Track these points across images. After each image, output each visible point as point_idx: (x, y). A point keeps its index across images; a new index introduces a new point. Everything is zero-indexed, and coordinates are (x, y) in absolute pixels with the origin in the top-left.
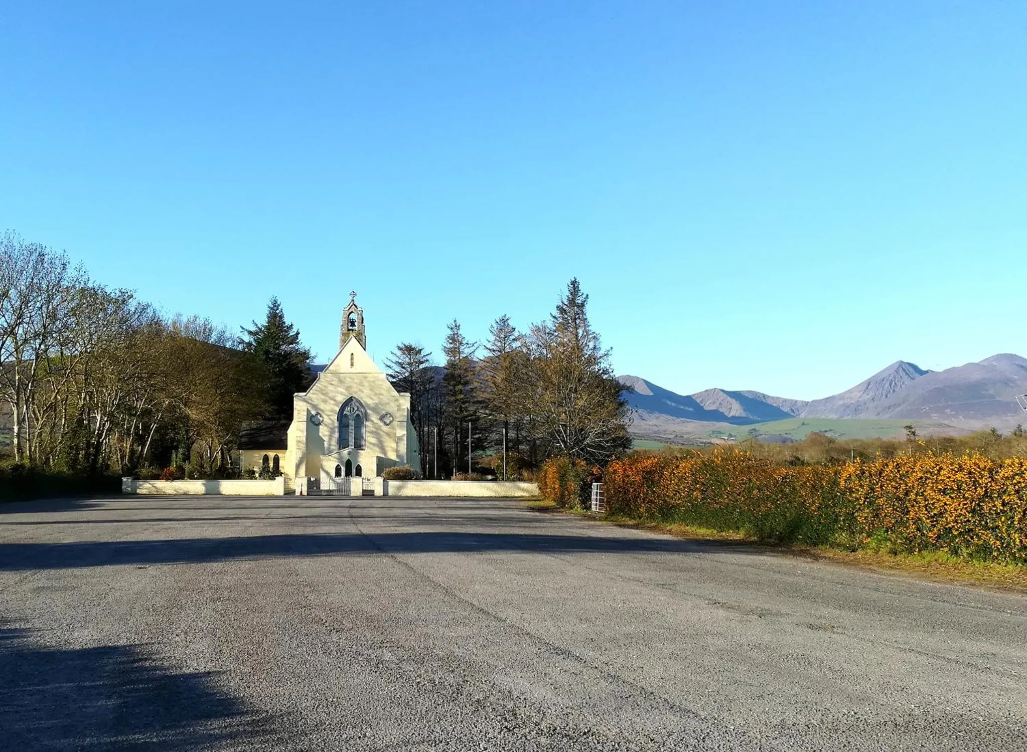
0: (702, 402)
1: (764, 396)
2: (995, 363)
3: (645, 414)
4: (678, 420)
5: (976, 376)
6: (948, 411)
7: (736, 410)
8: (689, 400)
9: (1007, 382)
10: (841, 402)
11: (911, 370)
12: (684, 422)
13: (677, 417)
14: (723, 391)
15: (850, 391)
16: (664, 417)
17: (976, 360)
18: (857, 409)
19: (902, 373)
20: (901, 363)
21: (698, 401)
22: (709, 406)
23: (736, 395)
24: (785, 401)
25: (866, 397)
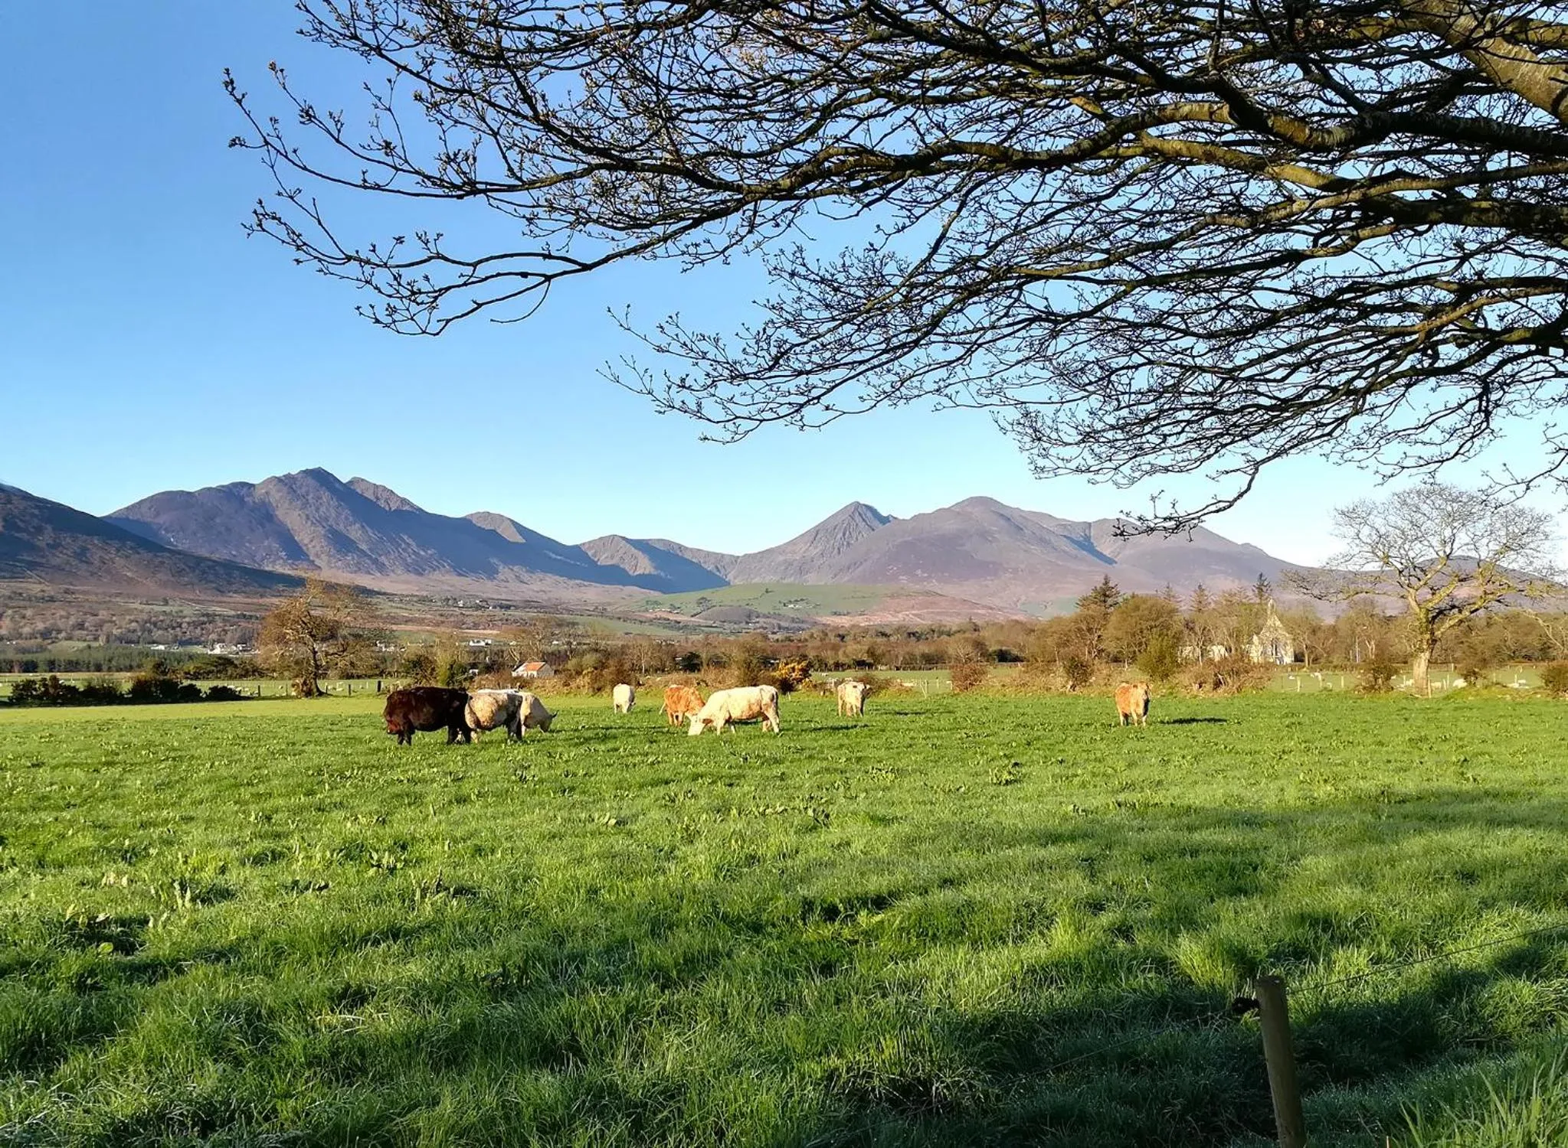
0: (595, 555)
1: (680, 547)
2: (969, 509)
3: (526, 577)
4: (572, 582)
5: (950, 526)
6: (919, 572)
7: (644, 566)
8: (577, 551)
9: (984, 535)
10: (781, 558)
11: (869, 514)
12: (579, 586)
13: (570, 578)
14: (624, 538)
15: (792, 542)
16: (550, 579)
17: (947, 504)
18: (803, 568)
19: (857, 518)
20: (857, 506)
21: (590, 554)
22: (603, 560)
23: (643, 546)
24: (708, 554)
25: (814, 552)
